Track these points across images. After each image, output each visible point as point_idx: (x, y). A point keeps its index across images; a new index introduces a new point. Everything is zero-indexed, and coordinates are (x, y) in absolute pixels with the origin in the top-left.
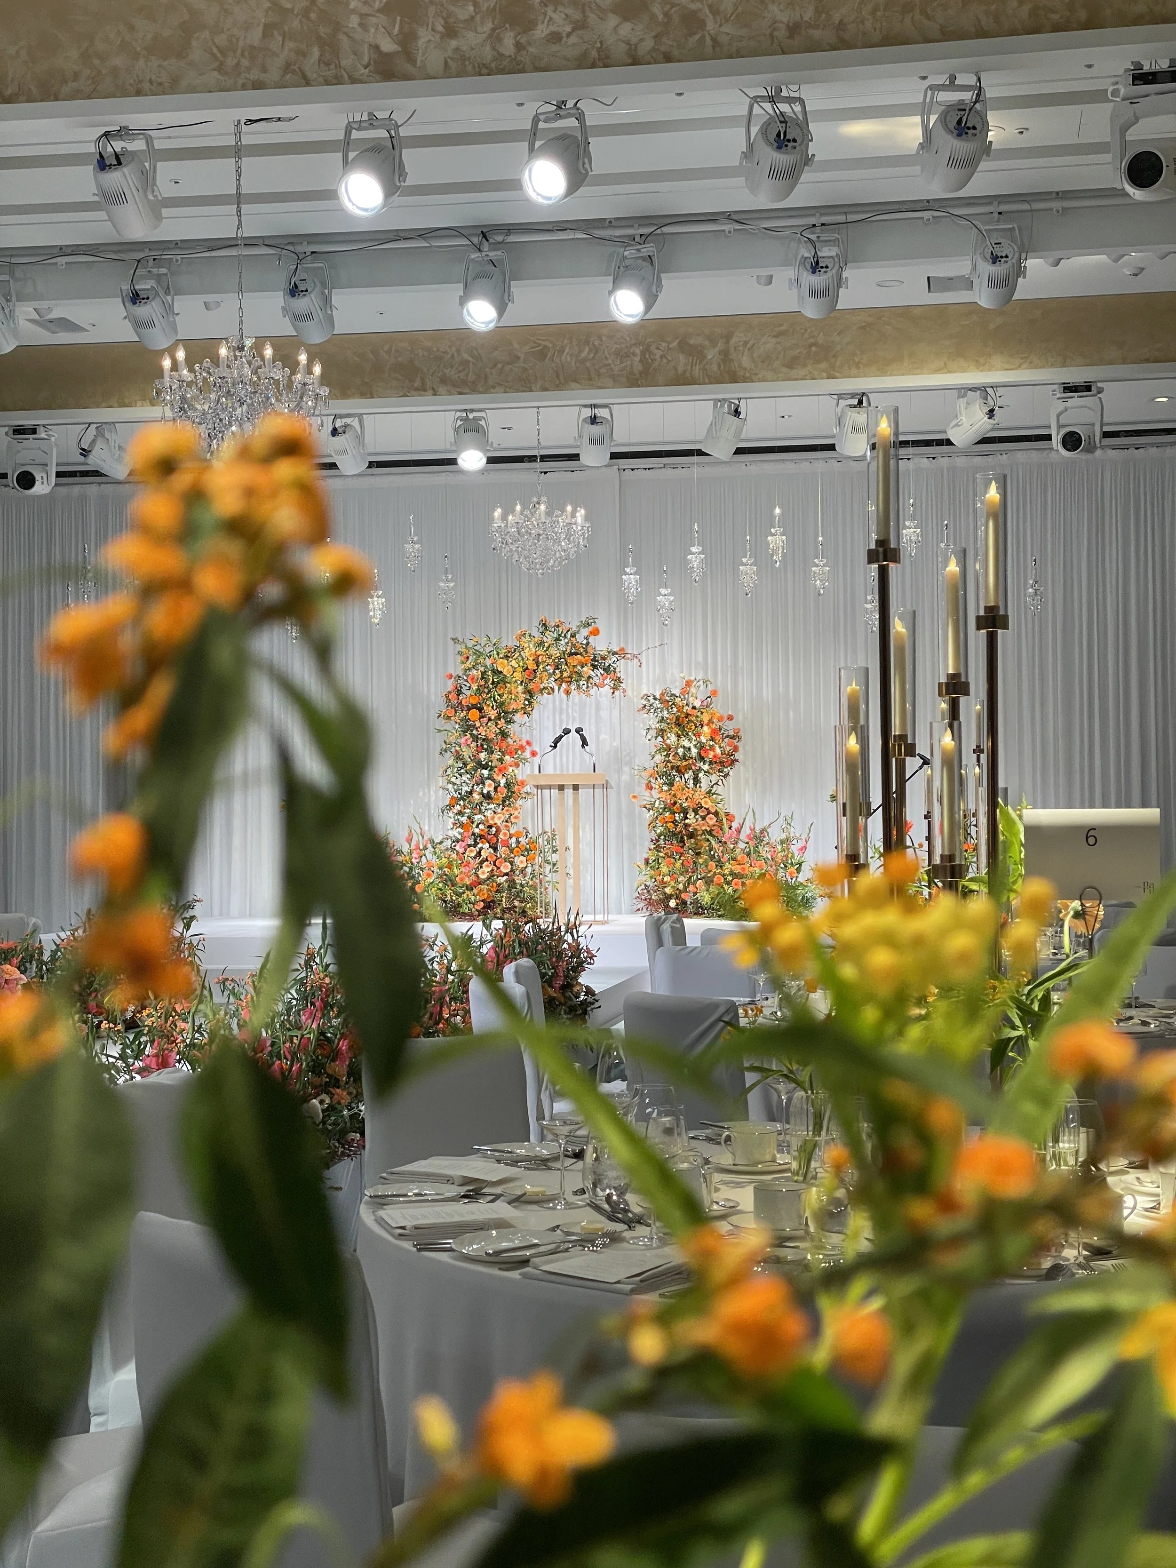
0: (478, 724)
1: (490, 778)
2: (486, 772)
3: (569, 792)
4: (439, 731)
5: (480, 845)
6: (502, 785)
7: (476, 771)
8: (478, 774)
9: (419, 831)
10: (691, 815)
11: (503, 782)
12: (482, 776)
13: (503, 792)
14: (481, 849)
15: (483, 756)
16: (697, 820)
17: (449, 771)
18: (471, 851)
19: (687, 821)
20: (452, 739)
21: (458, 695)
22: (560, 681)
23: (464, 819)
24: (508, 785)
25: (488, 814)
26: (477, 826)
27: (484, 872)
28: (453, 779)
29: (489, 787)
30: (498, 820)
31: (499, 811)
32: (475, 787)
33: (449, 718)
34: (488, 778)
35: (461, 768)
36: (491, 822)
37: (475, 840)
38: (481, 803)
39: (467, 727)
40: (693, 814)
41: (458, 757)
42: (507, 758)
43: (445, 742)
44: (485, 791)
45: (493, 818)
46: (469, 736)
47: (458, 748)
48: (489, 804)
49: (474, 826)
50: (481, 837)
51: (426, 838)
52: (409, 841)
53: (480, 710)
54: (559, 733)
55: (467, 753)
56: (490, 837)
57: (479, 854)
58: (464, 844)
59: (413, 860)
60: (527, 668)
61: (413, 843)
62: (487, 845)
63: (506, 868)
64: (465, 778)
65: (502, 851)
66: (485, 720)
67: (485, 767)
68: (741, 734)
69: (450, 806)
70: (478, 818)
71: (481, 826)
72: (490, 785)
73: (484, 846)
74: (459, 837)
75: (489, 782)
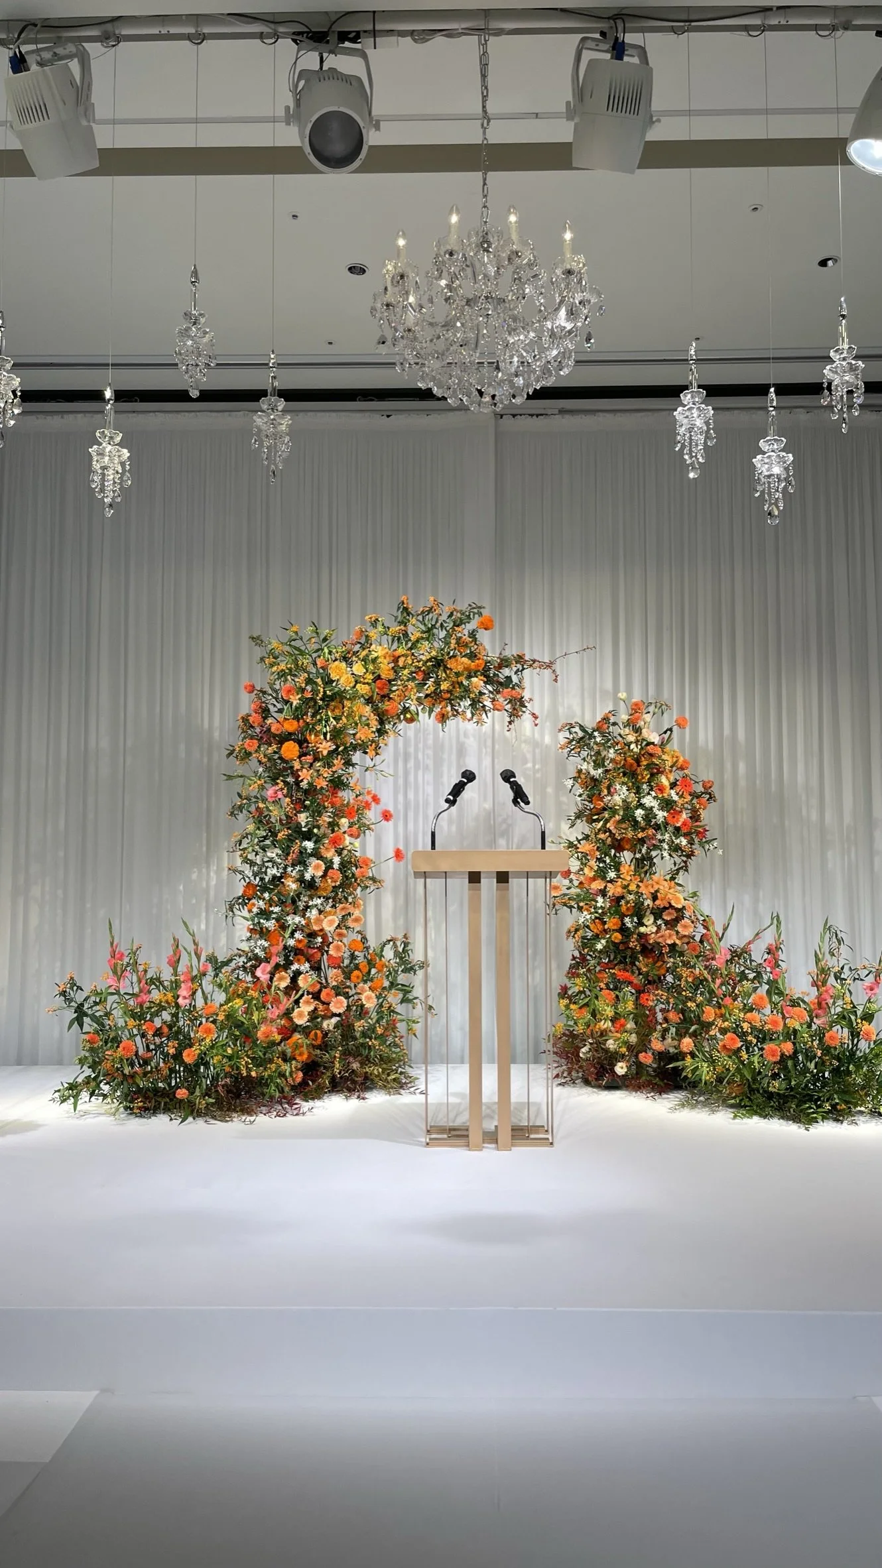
0: (297, 765)
1: (316, 854)
2: (309, 845)
3: (488, 885)
4: (230, 777)
5: (295, 967)
6: (336, 866)
7: (292, 841)
8: (295, 848)
9: (191, 948)
10: (649, 920)
11: (337, 860)
12: (302, 852)
13: (336, 877)
14: (297, 973)
15: (303, 818)
16: (659, 927)
17: (245, 841)
18: (281, 979)
19: (642, 929)
20: (253, 789)
21: (265, 718)
22: (436, 697)
23: (271, 924)
24: (344, 866)
25: (313, 914)
26: (292, 934)
27: (301, 1016)
28: (251, 856)
29: (314, 869)
30: (329, 924)
31: (328, 909)
32: (289, 869)
33: (248, 754)
34: (311, 855)
35: (265, 838)
36: (316, 928)
37: (286, 957)
38: (299, 895)
39: (278, 771)
40: (652, 919)
41: (261, 819)
42: (344, 821)
43: (240, 795)
44: (308, 877)
45: (319, 921)
46: (281, 785)
47: (261, 805)
48: (311, 898)
49: (287, 935)
50: (297, 951)
51: (203, 958)
52: (174, 963)
53: (302, 742)
54: (456, 779)
55: (276, 814)
56: (311, 951)
57: (294, 985)
58: (269, 967)
59: (180, 1001)
60: (379, 677)
61: (181, 968)
62: (307, 965)
63: (338, 1005)
64: (273, 853)
65: (333, 976)
66: (309, 758)
67: (308, 836)
68: (715, 790)
69: (244, 900)
70: (294, 920)
71: (298, 935)
72: (317, 867)
73: (302, 968)
74: (262, 954)
75: (314, 861)
